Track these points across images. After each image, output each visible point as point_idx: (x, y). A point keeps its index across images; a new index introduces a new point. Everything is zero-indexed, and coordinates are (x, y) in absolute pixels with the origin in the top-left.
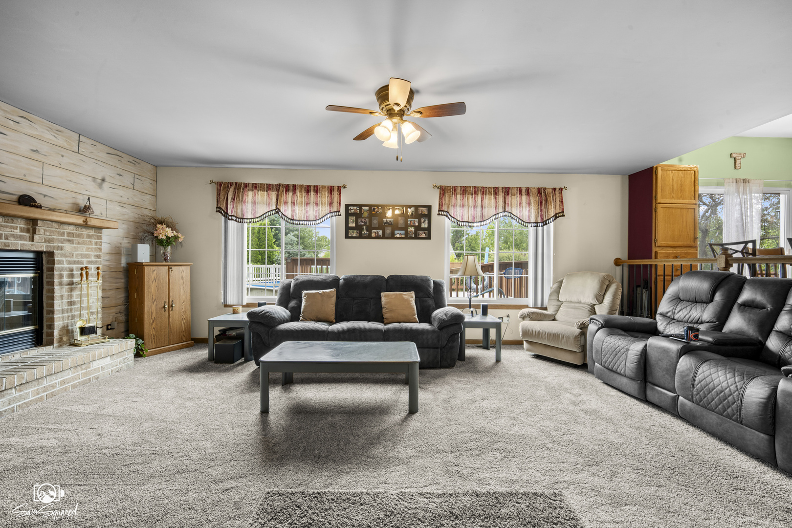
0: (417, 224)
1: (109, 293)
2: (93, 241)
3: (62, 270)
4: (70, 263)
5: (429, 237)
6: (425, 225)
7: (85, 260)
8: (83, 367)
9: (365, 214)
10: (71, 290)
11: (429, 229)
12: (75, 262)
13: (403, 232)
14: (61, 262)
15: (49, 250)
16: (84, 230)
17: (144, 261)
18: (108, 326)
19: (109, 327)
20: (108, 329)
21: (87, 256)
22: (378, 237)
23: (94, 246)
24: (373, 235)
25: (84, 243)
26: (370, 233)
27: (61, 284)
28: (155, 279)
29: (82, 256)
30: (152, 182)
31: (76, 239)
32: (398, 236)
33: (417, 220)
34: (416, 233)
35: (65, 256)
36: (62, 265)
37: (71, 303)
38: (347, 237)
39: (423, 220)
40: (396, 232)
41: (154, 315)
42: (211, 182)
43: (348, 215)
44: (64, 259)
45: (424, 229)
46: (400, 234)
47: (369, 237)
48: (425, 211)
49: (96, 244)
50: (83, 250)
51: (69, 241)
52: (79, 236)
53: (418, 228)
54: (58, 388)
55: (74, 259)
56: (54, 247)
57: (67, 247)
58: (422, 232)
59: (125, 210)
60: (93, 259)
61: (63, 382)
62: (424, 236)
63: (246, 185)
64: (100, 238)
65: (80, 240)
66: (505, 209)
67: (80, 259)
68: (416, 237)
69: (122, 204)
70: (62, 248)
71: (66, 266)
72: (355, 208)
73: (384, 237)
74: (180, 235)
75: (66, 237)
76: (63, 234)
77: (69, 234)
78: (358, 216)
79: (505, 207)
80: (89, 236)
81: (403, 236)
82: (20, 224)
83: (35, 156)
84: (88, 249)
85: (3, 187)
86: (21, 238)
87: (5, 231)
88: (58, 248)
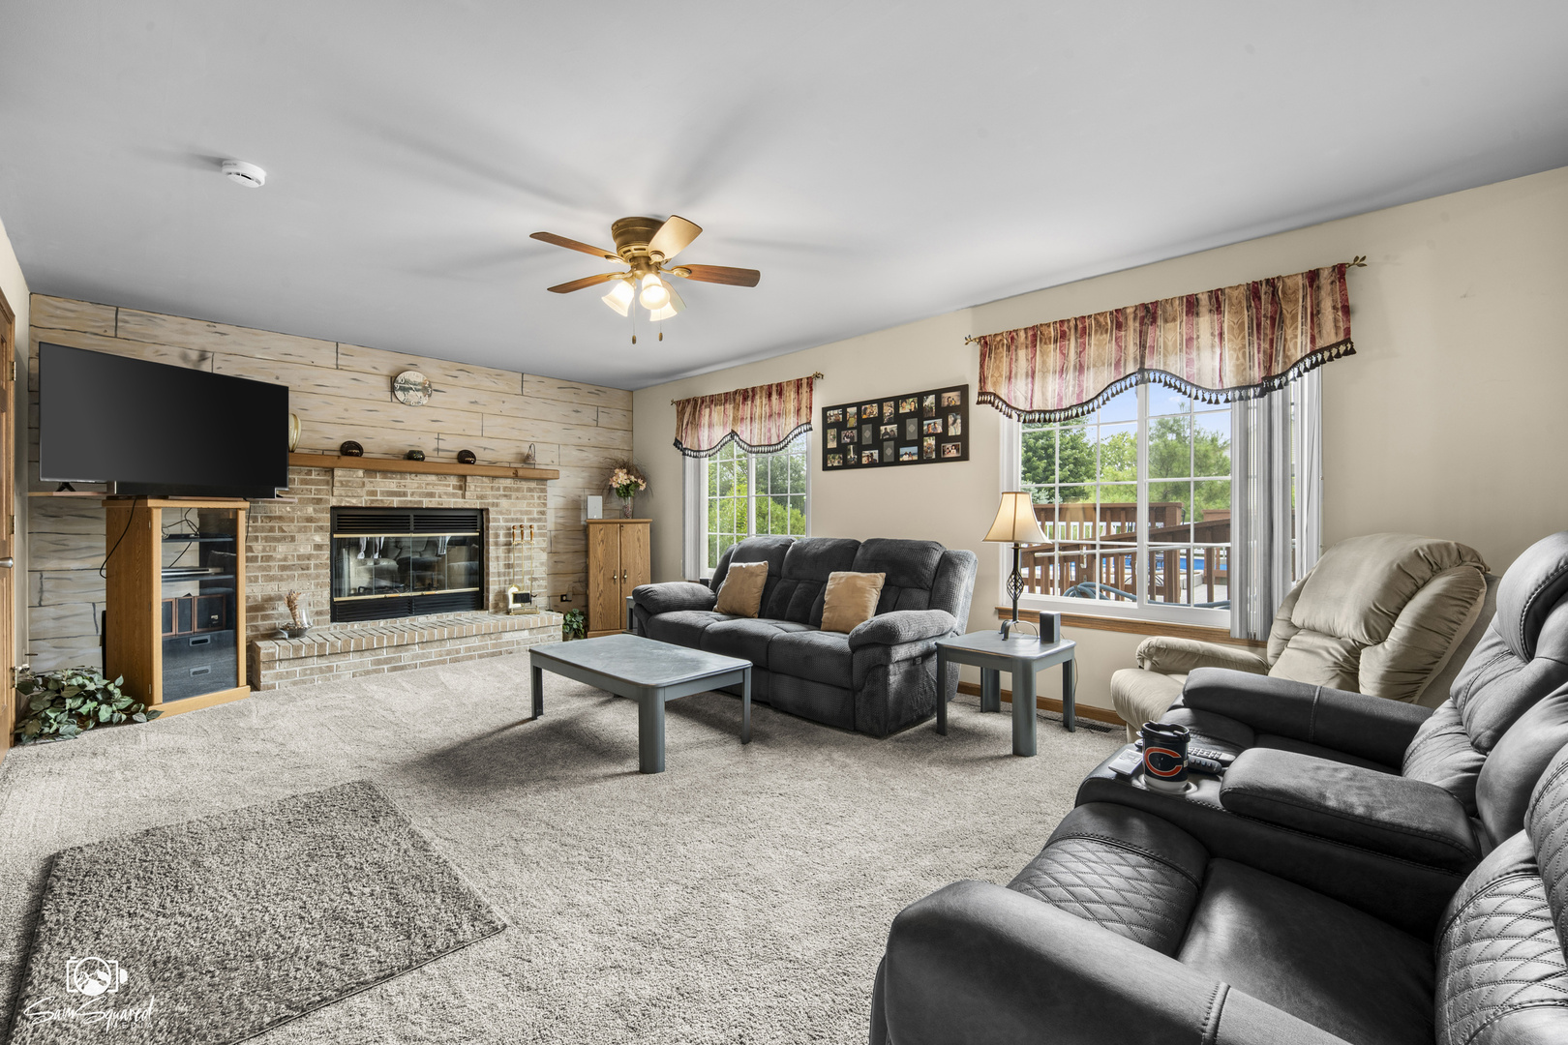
0: (940, 430)
1: (563, 557)
2: (536, 495)
3: (498, 528)
4: (507, 521)
5: (964, 456)
6: (955, 430)
7: (525, 517)
8: (493, 637)
9: (852, 422)
10: (509, 551)
11: (963, 440)
12: (513, 520)
13: (915, 449)
14: (496, 520)
15: (483, 507)
16: (523, 483)
17: (595, 517)
18: (562, 596)
19: (564, 598)
20: (562, 600)
21: (527, 513)
22: (872, 464)
23: (536, 501)
24: (865, 461)
25: (524, 498)
26: (860, 458)
27: (496, 544)
28: (602, 541)
29: (522, 512)
30: (625, 413)
31: (514, 494)
32: (906, 458)
33: (939, 421)
34: (938, 449)
35: (501, 513)
36: (497, 524)
37: (508, 566)
38: (825, 468)
39: (951, 419)
40: (903, 450)
41: (601, 587)
42: (673, 402)
43: (826, 426)
44: (501, 517)
45: (954, 439)
46: (910, 454)
47: (859, 465)
48: (953, 398)
49: (539, 498)
50: (523, 505)
51: (505, 496)
52: (518, 490)
53: (942, 438)
54: (462, 654)
55: (512, 516)
56: (488, 503)
57: (504, 503)
58: (949, 446)
59: (586, 454)
60: (536, 516)
61: (469, 649)
62: (954, 453)
63: (703, 400)
64: (544, 491)
65: (519, 495)
66: (1142, 363)
67: (519, 516)
68: (940, 459)
69: (580, 448)
70: (497, 505)
71: (502, 523)
72: (836, 412)
73: (882, 463)
74: (640, 481)
75: (502, 492)
76: (498, 489)
77: (505, 488)
78: (841, 426)
79: (1143, 357)
80: (530, 490)
81: (915, 458)
82: (453, 481)
83: (474, 408)
84: (529, 505)
85: (442, 445)
86: (454, 495)
87: (438, 490)
88: (493, 504)
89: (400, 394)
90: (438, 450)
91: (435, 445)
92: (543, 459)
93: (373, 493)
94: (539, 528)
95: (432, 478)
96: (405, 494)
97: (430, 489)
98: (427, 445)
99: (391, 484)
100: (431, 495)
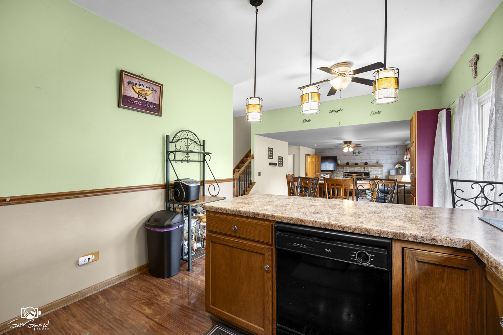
2: (379, 170)
3: (371, 176)
7: (377, 174)
12: (374, 175)
14: (371, 174)
16: (377, 167)
17: (392, 174)
21: (377, 173)
23: (380, 171)
25: (377, 170)
29: (376, 173)
31: (375, 170)
50: (377, 172)
52: (375, 169)
57: (373, 171)
59: (393, 161)
60: (379, 174)
64: (382, 169)
65: (376, 170)
67: (376, 174)
69: (392, 159)
70: (371, 172)
76: (371, 169)
77: (373, 169)
80: (378, 169)
82: (363, 168)
83: (368, 154)
84: (378, 172)
85: (362, 162)
86: (363, 170)
87: (360, 169)
88: (370, 172)
89: (355, 154)
90: (361, 162)
91: (360, 162)
92: (382, 162)
93: (350, 170)
94: (380, 176)
95: (359, 167)
96: (355, 170)
97: (359, 169)
98: (359, 162)
99: (353, 169)
100: (359, 170)
